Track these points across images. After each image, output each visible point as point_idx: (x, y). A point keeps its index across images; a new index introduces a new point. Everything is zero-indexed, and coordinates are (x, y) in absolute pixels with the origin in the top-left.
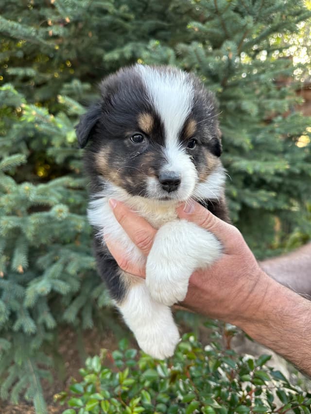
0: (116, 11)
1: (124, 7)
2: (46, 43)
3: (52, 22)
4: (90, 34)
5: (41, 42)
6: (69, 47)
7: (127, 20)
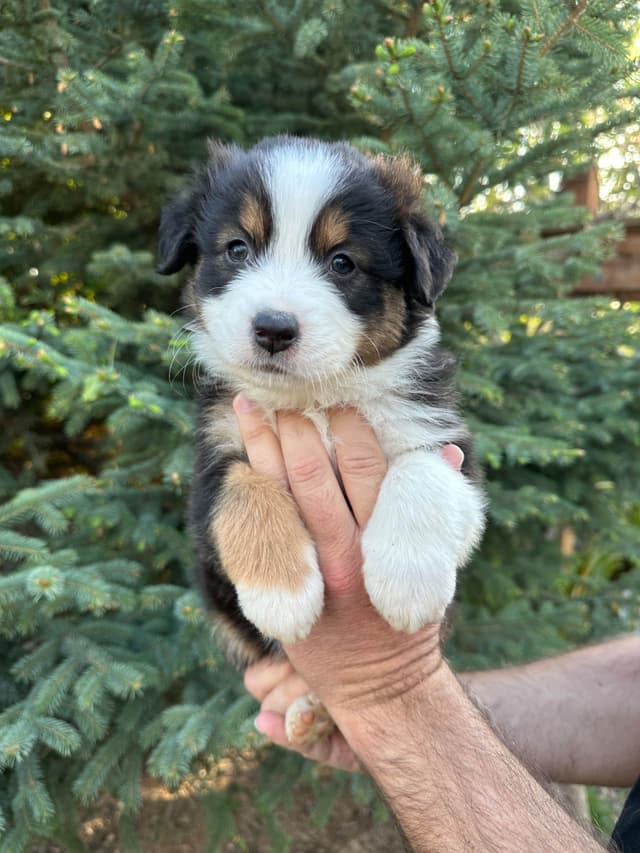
0: (203, 103)
1: (222, 95)
2: (57, 165)
3: (64, 128)
4: (151, 148)
5: (47, 165)
6: (112, 170)
7: (231, 118)
